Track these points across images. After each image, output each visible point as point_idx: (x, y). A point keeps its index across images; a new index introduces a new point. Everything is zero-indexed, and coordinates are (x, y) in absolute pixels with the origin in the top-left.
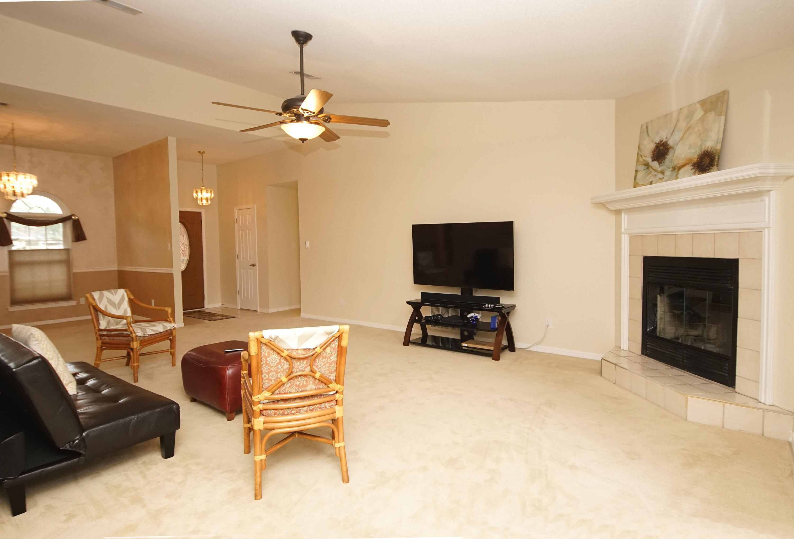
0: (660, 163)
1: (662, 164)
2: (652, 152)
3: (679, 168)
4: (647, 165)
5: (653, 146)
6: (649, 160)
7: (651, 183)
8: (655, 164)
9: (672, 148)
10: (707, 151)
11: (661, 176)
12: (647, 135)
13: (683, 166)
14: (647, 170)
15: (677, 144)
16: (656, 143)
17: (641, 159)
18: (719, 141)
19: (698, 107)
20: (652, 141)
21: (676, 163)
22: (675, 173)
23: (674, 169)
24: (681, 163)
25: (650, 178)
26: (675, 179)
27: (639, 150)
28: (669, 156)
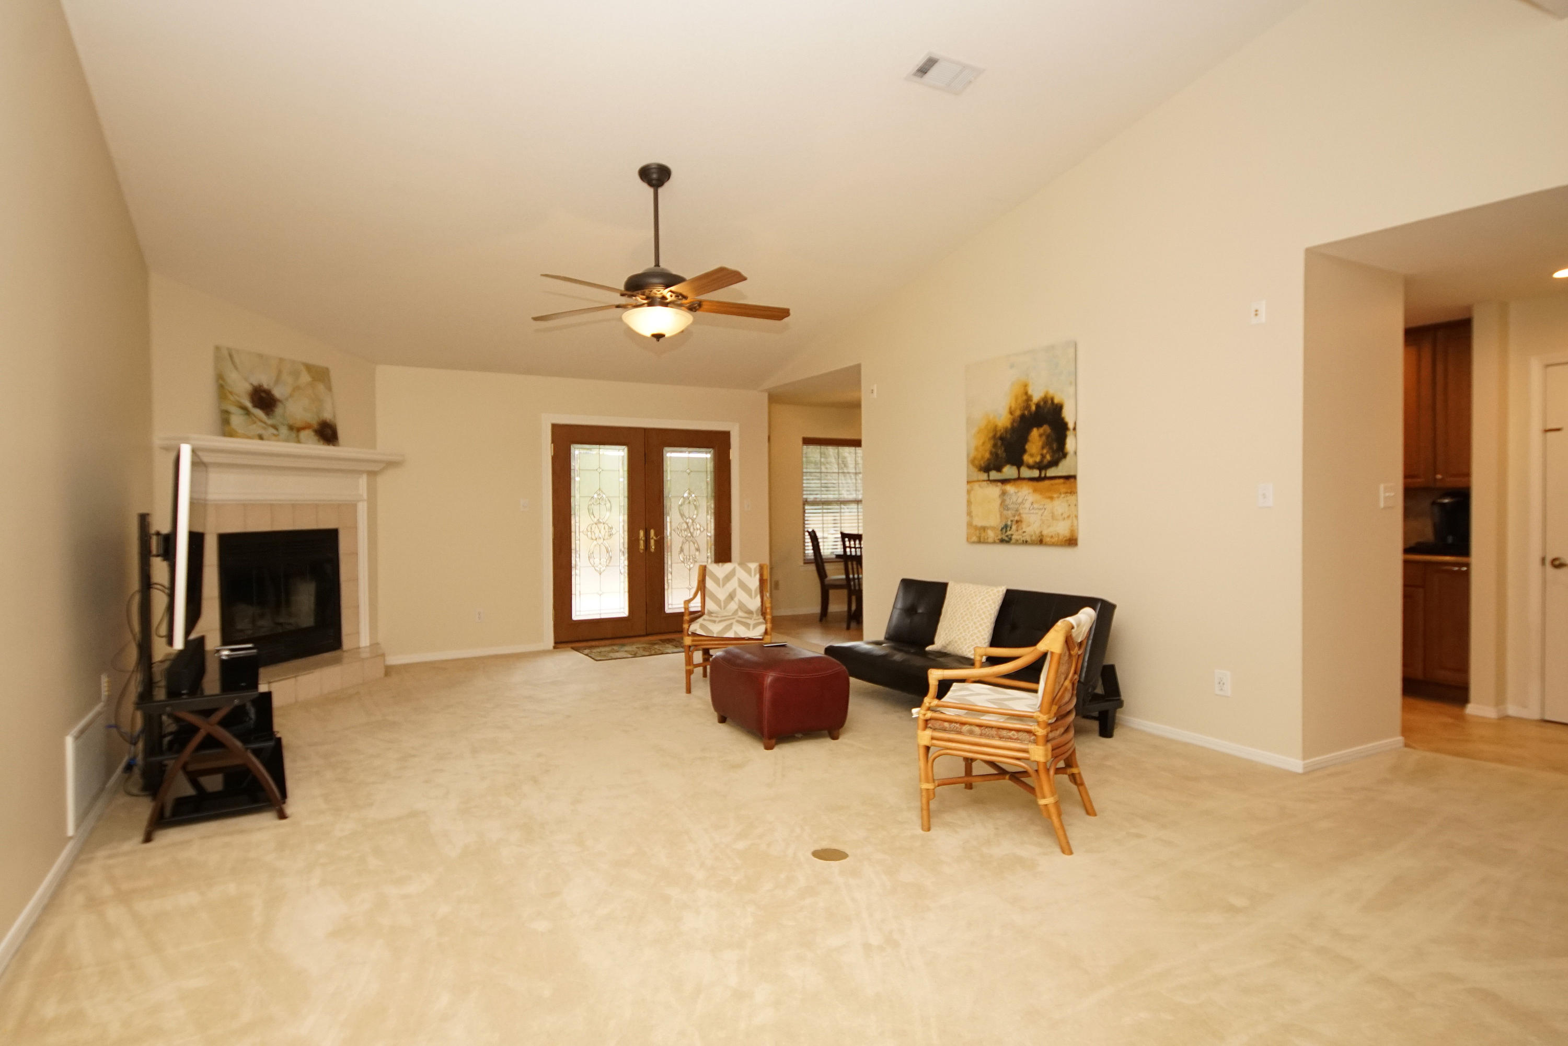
0: (267, 414)
1: (271, 416)
2: (250, 395)
3: (299, 430)
4: (244, 408)
5: (249, 388)
6: (249, 405)
7: (261, 437)
8: (258, 413)
9: (280, 401)
10: (326, 421)
11: (273, 431)
12: (231, 366)
13: (303, 428)
14: (247, 416)
15: (287, 399)
16: (252, 384)
17: (231, 398)
18: (334, 416)
19: (302, 368)
20: (246, 379)
21: (291, 422)
22: (294, 435)
23: (291, 428)
24: (299, 424)
25: (256, 429)
26: (299, 441)
27: (221, 382)
28: (279, 410)
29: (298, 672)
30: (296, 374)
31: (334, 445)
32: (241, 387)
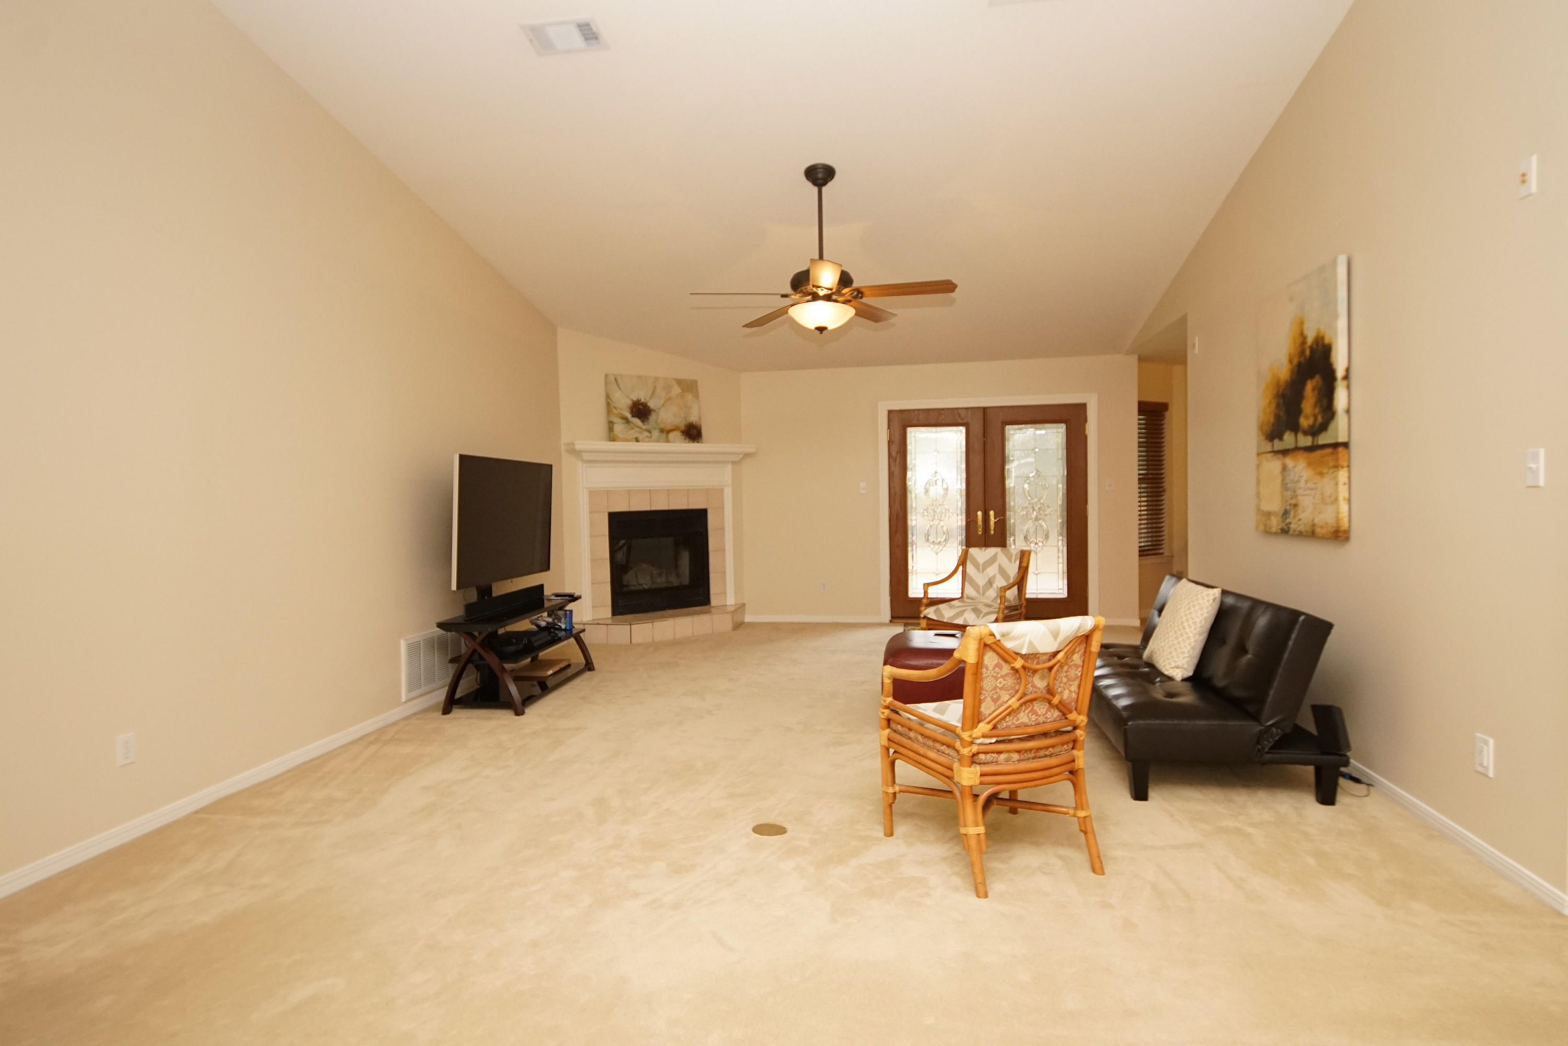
0: (643, 422)
1: (646, 423)
2: (630, 408)
3: (668, 432)
4: (625, 419)
5: (630, 403)
6: (629, 415)
7: (637, 440)
8: (636, 421)
9: (654, 410)
10: (692, 423)
11: (647, 434)
12: (617, 388)
13: (672, 430)
14: (627, 425)
15: (660, 409)
16: (632, 400)
17: (615, 412)
18: (700, 418)
19: (674, 383)
20: (627, 397)
21: (662, 426)
22: (664, 435)
23: (662, 431)
24: (668, 427)
25: (634, 433)
26: (668, 441)
27: (608, 400)
28: (653, 417)
29: (653, 620)
30: (668, 388)
31: (698, 442)
32: (623, 403)
